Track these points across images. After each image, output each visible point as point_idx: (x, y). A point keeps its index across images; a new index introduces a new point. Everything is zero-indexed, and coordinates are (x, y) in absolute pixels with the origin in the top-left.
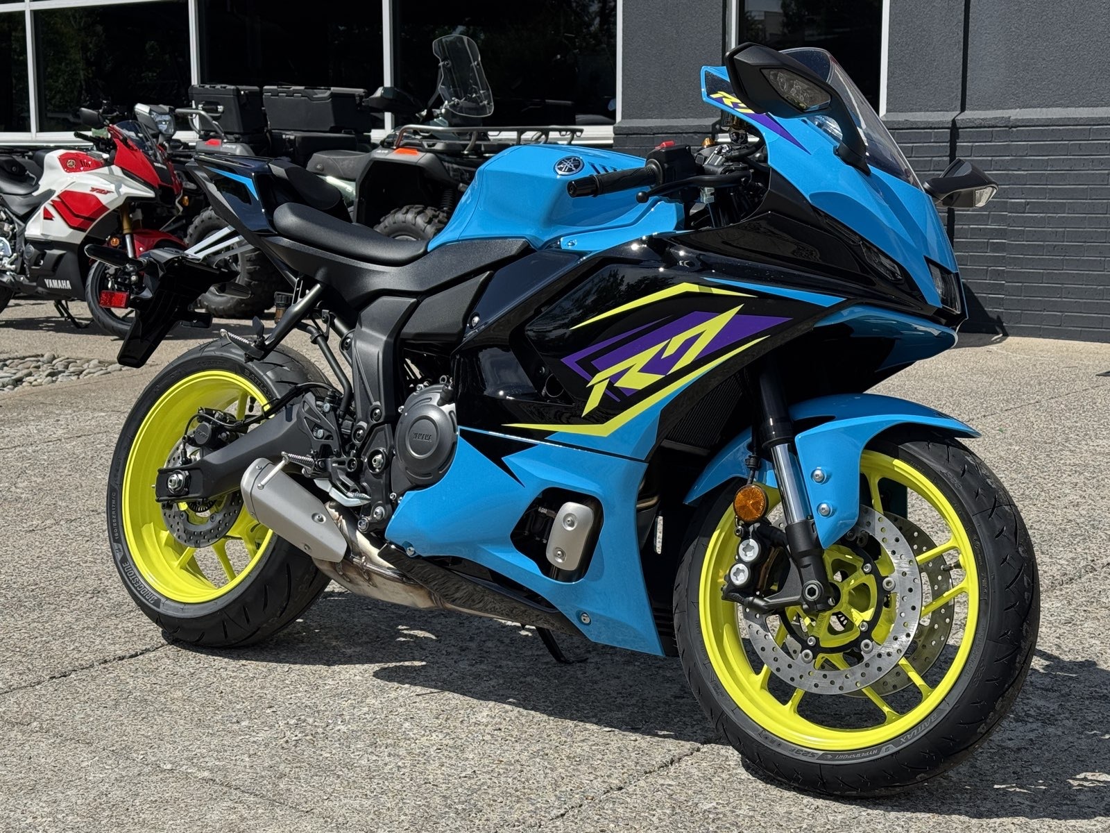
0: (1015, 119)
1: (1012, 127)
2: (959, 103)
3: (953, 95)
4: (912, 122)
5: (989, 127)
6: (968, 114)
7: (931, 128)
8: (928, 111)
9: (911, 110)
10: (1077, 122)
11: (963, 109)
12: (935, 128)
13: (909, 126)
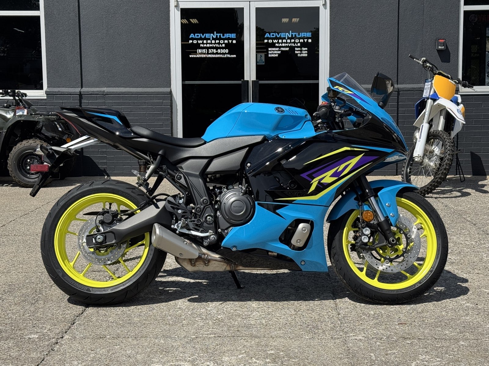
0: (107, 92)
1: (106, 95)
2: (80, 85)
3: (77, 82)
4: (62, 92)
5: (95, 95)
6: (84, 89)
7: (70, 94)
8: (66, 87)
9: (59, 87)
10: (132, 93)
11: (82, 87)
12: (72, 95)
13: (60, 93)
